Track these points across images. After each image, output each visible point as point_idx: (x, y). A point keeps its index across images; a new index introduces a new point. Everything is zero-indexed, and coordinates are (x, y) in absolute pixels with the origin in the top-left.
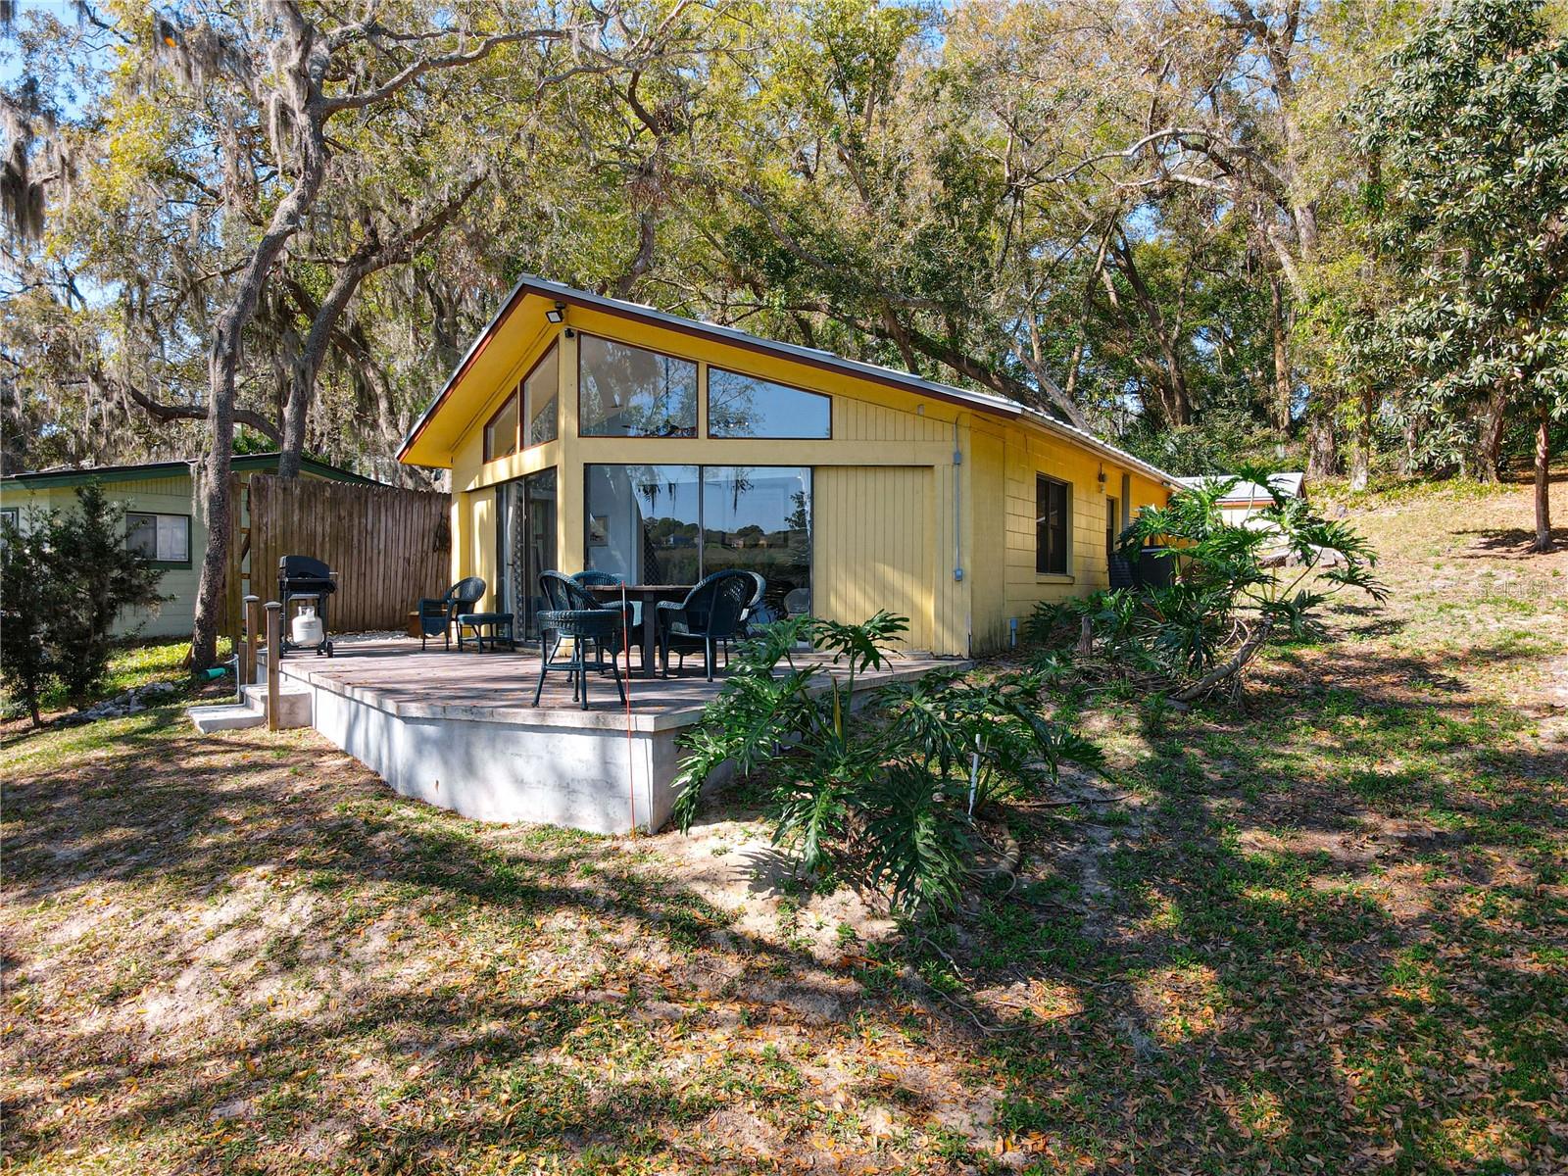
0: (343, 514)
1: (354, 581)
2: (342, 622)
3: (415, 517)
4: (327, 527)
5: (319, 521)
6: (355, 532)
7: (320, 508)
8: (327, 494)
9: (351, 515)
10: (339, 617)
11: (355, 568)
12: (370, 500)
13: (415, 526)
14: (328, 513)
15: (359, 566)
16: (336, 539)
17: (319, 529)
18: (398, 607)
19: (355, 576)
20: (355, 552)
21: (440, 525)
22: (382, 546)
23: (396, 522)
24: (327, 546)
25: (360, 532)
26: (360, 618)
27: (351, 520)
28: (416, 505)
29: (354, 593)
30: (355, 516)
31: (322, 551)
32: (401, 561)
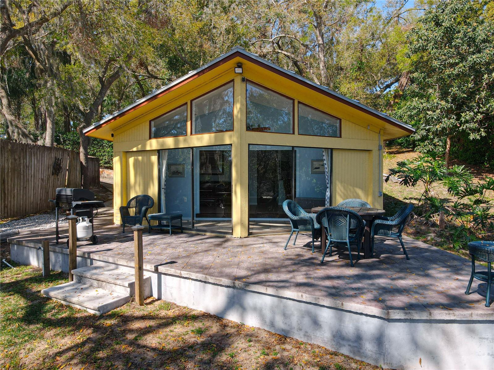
0: (16, 157)
1: (22, 191)
2: (17, 212)
3: (45, 159)
4: (10, 164)
5: (6, 161)
6: (22, 167)
7: (6, 154)
8: (9, 147)
9: (20, 158)
10: (15, 210)
11: (22, 184)
12: (27, 150)
13: (45, 163)
14: (10, 157)
15: (24, 184)
16: (13, 170)
17: (6, 166)
18: (39, 203)
19: (22, 188)
20: (22, 177)
21: (55, 163)
22: (33, 173)
23: (38, 161)
24: (10, 175)
25: (24, 167)
26: (24, 209)
27: (20, 161)
28: (46, 153)
29: (21, 197)
30: (22, 158)
31: (8, 176)
32: (40, 180)
